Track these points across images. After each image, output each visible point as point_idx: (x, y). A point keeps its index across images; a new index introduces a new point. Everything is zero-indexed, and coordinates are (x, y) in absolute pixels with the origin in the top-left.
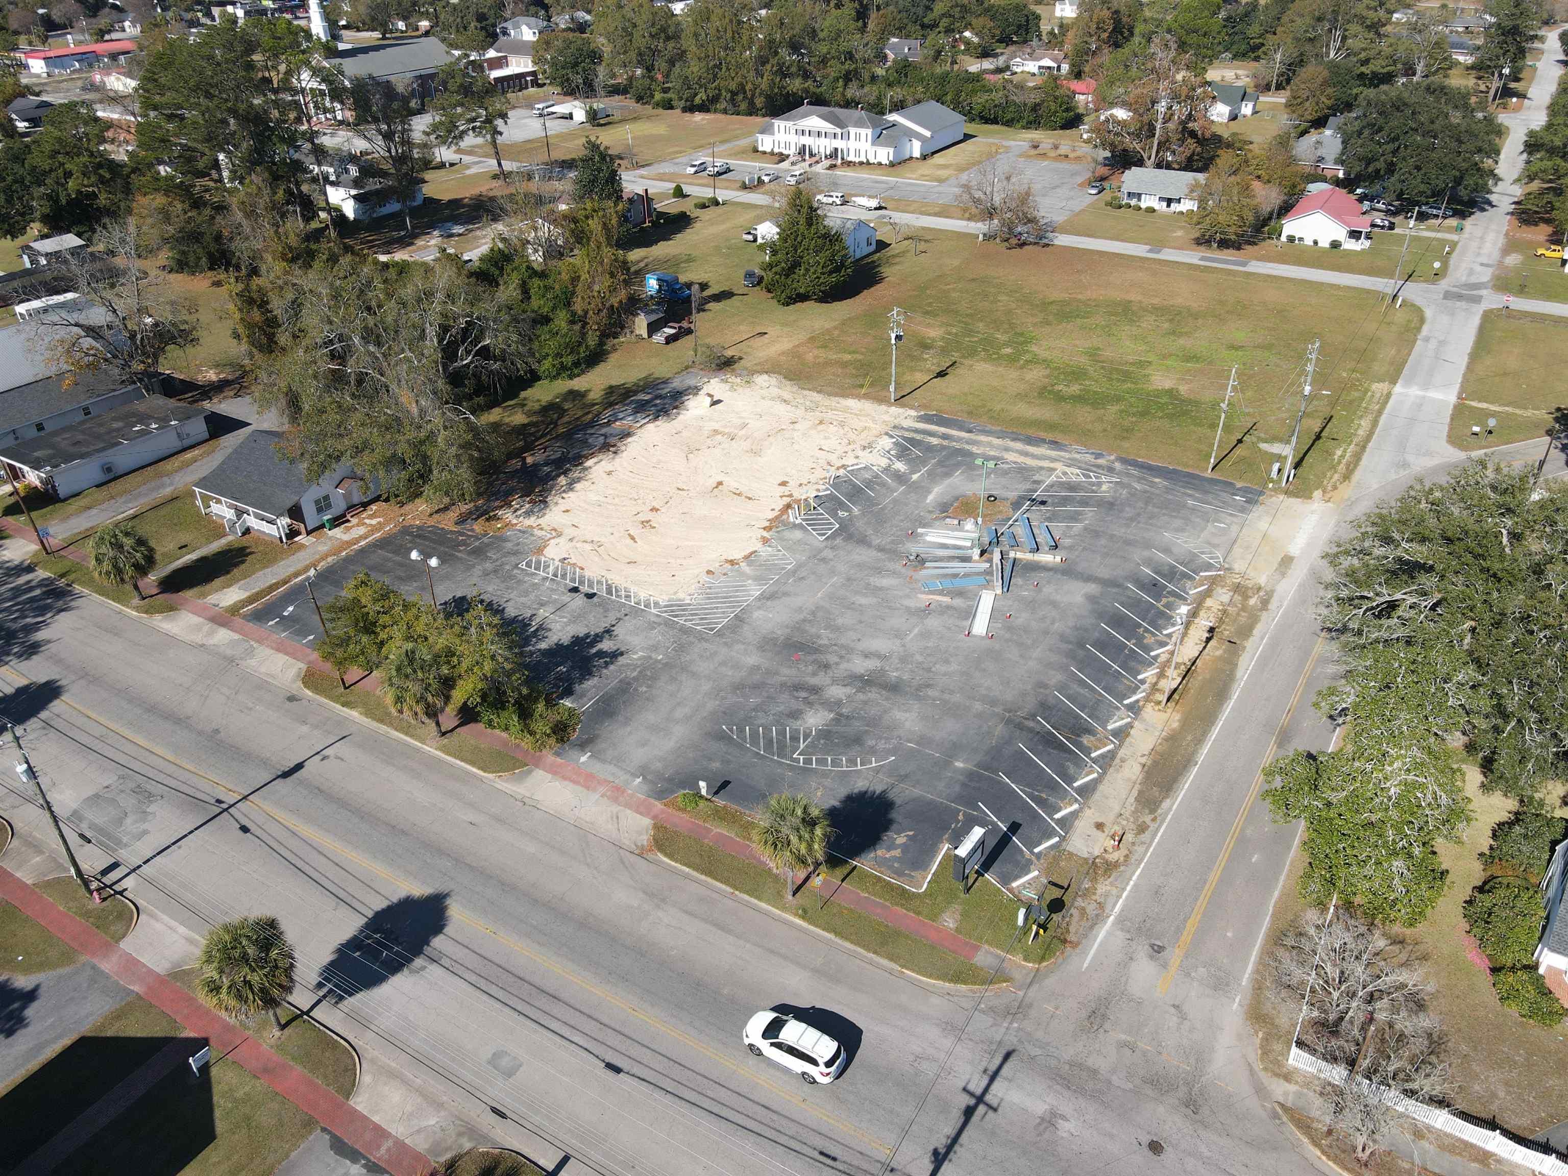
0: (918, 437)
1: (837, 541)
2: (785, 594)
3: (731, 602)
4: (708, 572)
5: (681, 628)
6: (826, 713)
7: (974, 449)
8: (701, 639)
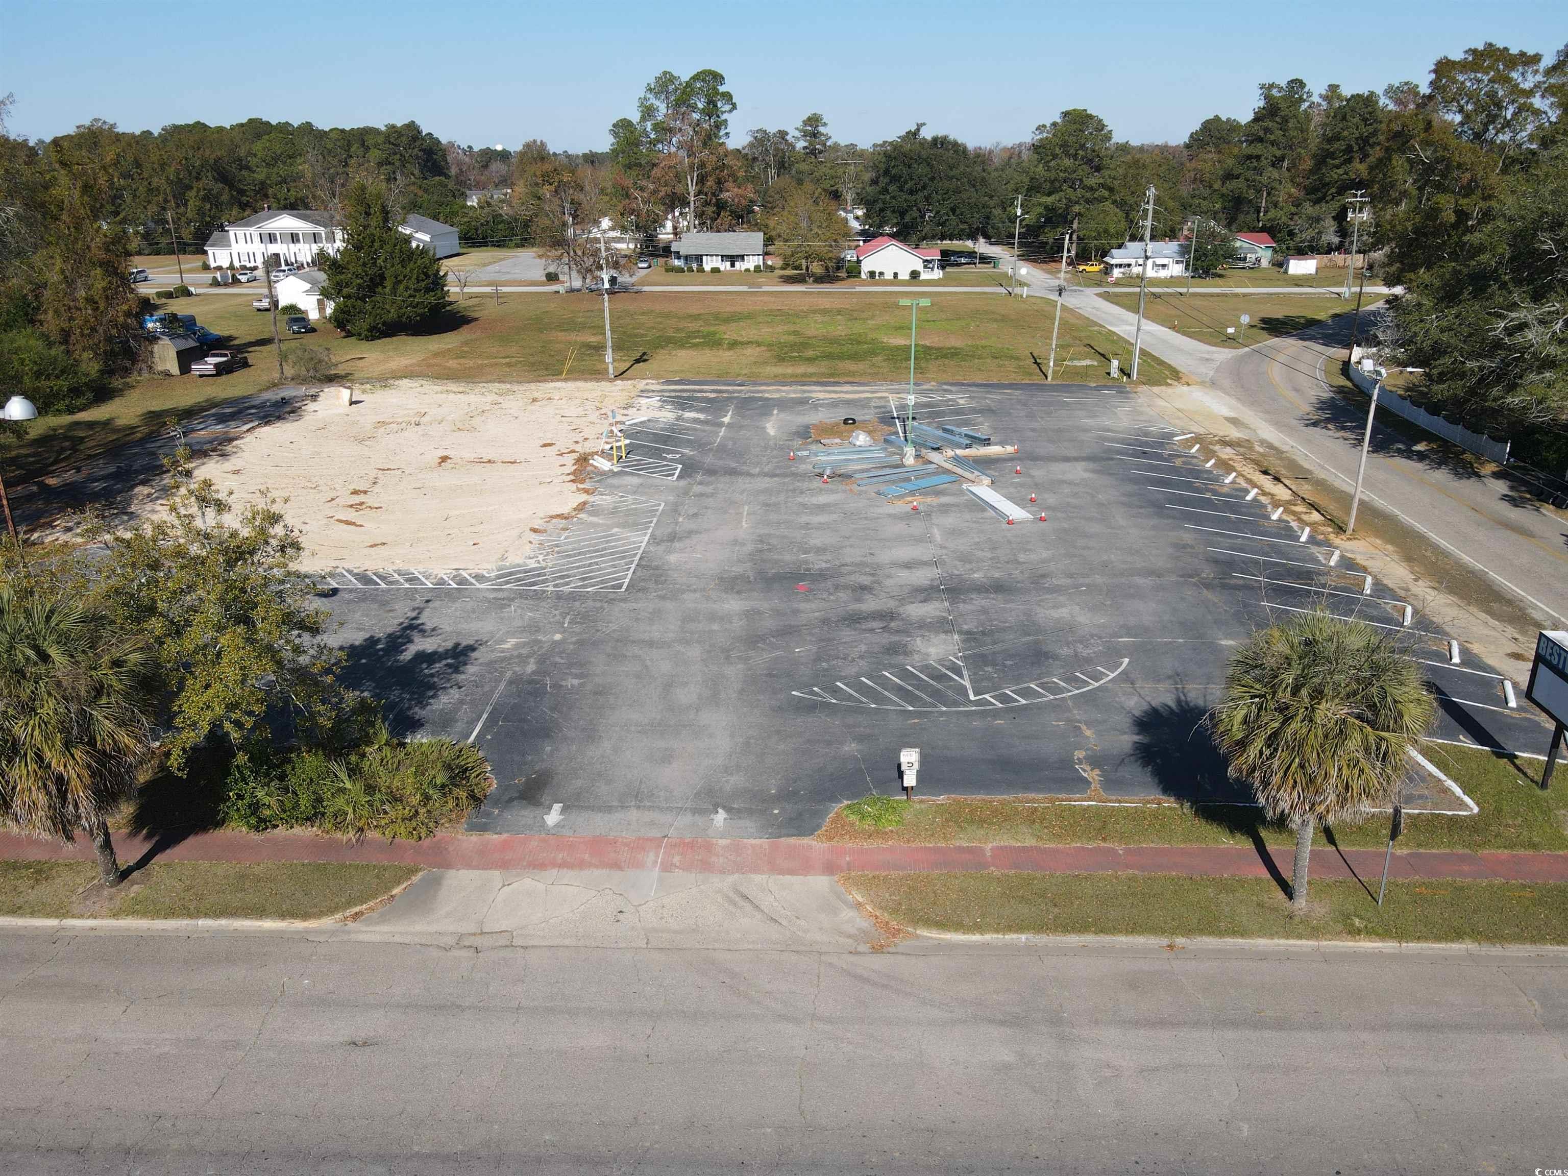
0: (685, 394)
1: (699, 478)
2: (690, 533)
3: (611, 554)
4: (534, 530)
5: (559, 596)
6: (943, 636)
7: (767, 395)
8: (611, 601)
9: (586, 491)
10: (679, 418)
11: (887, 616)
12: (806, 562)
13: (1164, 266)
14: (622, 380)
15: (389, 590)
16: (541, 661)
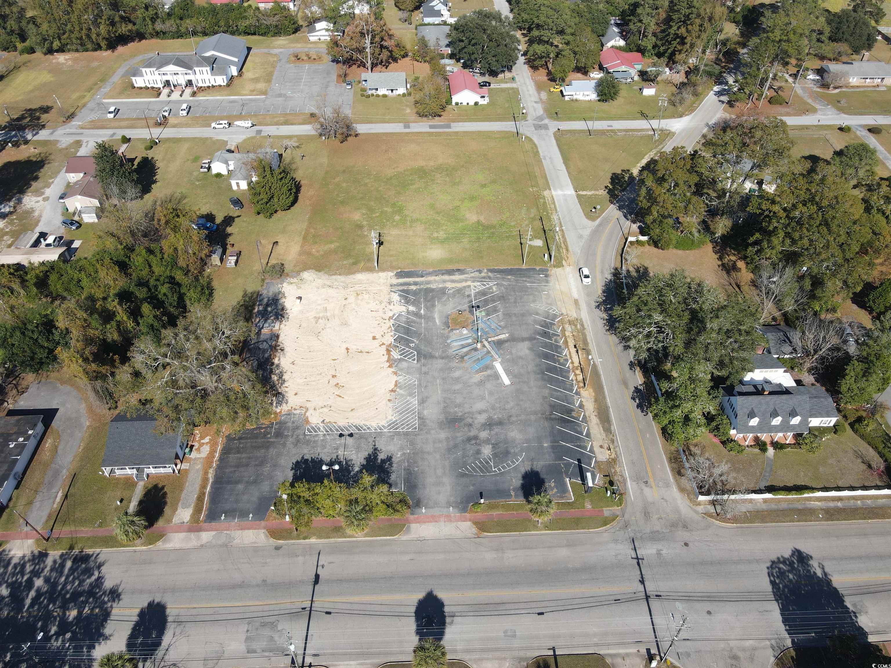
0: (405, 288)
1: (423, 361)
2: (427, 397)
4: (389, 400)
5: (404, 434)
6: (488, 446)
7: (432, 286)
8: (416, 435)
9: (395, 373)
11: (476, 438)
12: (456, 412)
14: (379, 271)
15: (365, 433)
16: (408, 462)
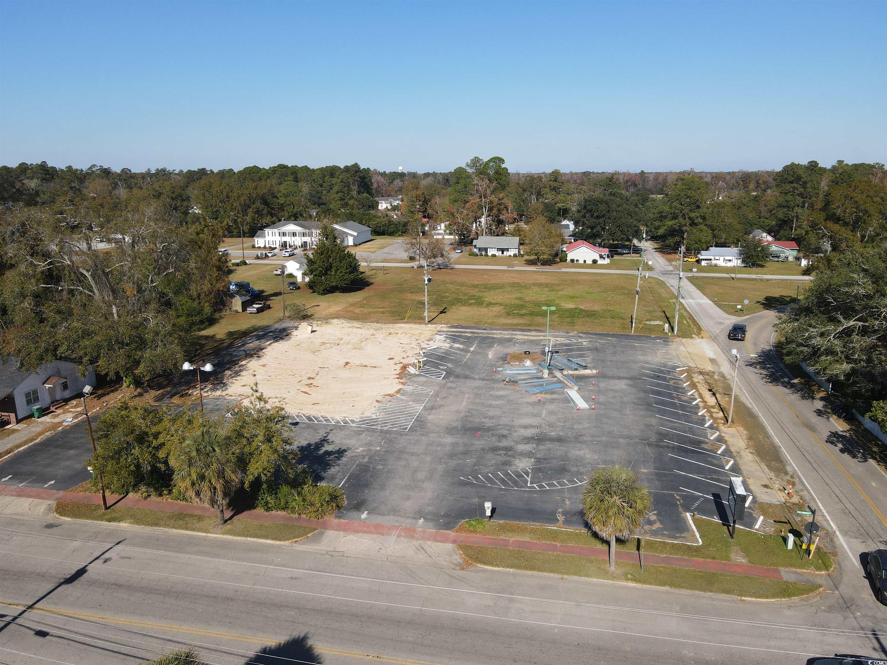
0: (457, 334)
1: (451, 379)
2: (441, 406)
3: (406, 414)
4: (377, 401)
5: (382, 431)
6: (528, 459)
7: (495, 336)
8: (401, 435)
9: (402, 383)
10: (451, 347)
11: (507, 449)
12: (484, 423)
13: (730, 260)
14: (431, 324)
15: (318, 424)
16: (370, 458)
